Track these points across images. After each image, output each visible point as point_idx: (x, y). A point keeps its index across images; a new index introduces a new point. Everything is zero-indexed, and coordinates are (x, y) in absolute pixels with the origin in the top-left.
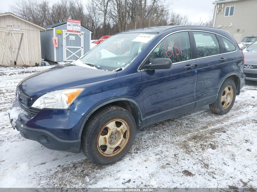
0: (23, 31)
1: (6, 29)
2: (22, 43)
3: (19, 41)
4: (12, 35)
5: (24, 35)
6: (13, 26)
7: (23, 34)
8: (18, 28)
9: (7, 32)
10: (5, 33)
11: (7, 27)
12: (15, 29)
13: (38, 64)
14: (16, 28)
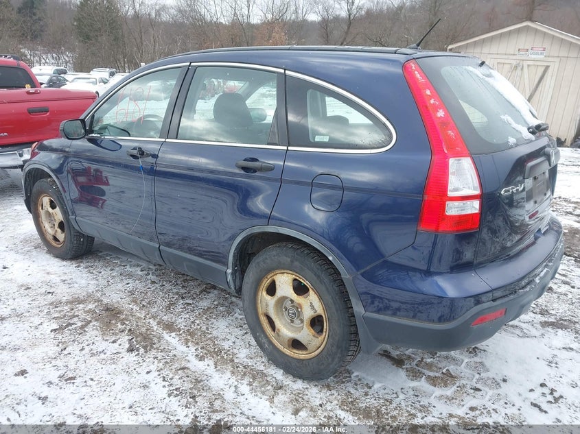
0: (550, 59)
1: (514, 57)
2: (539, 89)
3: (535, 85)
4: (522, 69)
5: (550, 70)
6: (532, 49)
7: (547, 67)
8: (542, 54)
9: (514, 63)
10: (509, 66)
11: (517, 52)
12: (533, 57)
13: (563, 140)
14: (537, 54)
